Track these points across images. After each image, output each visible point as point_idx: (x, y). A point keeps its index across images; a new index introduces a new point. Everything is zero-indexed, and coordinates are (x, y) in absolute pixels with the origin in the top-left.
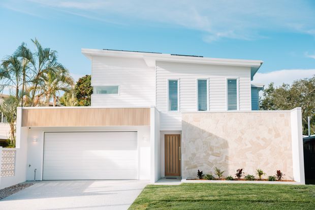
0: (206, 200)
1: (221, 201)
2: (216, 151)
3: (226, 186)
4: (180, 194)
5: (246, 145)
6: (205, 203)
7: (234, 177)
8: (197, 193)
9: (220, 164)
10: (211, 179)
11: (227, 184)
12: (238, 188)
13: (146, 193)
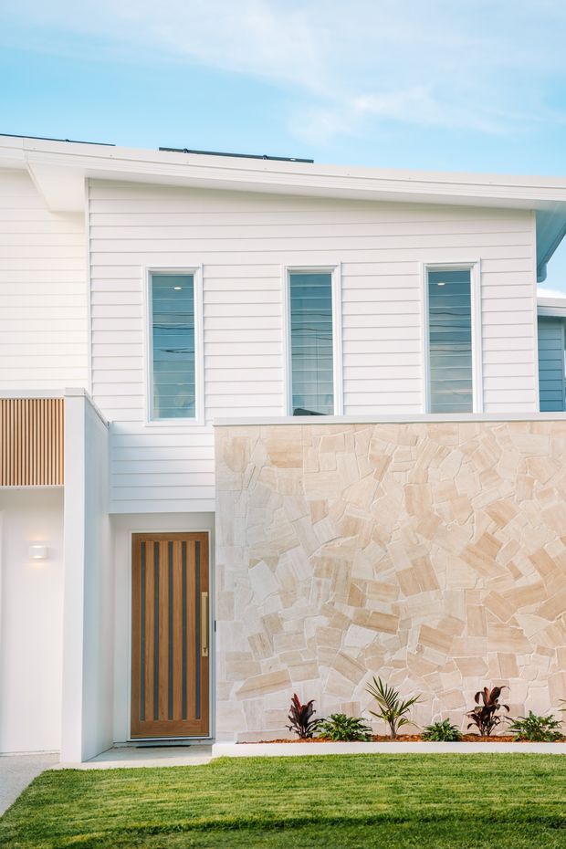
0: (334, 822)
1: (406, 825)
2: (373, 605)
3: (428, 765)
4: (210, 799)
5: (518, 575)
6: (327, 831)
7: (463, 724)
8: (287, 792)
9: (398, 664)
10: (352, 738)
11: (432, 758)
12: (481, 768)
13: (39, 803)
